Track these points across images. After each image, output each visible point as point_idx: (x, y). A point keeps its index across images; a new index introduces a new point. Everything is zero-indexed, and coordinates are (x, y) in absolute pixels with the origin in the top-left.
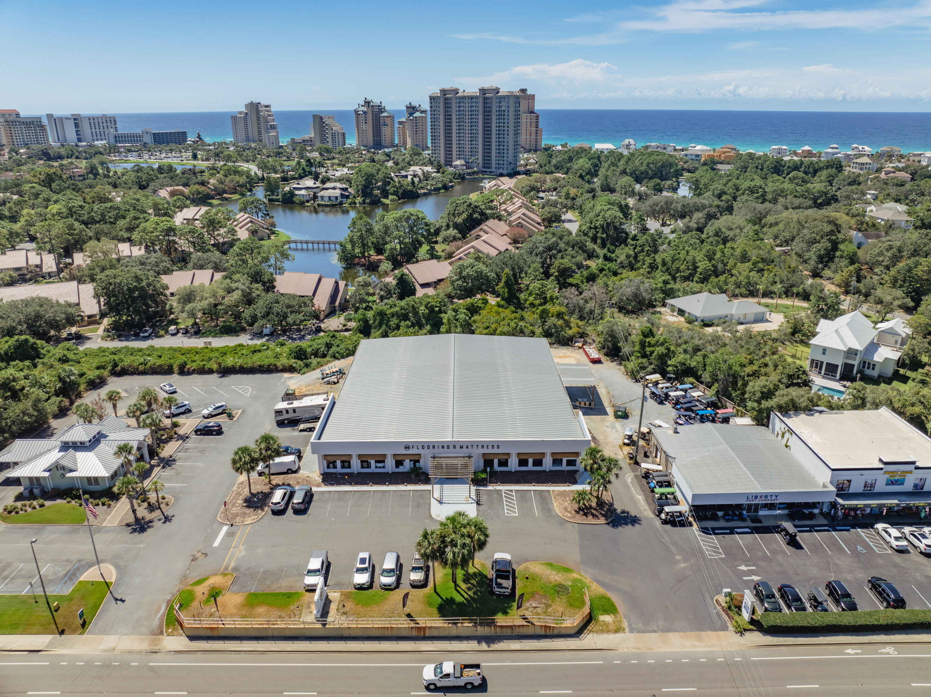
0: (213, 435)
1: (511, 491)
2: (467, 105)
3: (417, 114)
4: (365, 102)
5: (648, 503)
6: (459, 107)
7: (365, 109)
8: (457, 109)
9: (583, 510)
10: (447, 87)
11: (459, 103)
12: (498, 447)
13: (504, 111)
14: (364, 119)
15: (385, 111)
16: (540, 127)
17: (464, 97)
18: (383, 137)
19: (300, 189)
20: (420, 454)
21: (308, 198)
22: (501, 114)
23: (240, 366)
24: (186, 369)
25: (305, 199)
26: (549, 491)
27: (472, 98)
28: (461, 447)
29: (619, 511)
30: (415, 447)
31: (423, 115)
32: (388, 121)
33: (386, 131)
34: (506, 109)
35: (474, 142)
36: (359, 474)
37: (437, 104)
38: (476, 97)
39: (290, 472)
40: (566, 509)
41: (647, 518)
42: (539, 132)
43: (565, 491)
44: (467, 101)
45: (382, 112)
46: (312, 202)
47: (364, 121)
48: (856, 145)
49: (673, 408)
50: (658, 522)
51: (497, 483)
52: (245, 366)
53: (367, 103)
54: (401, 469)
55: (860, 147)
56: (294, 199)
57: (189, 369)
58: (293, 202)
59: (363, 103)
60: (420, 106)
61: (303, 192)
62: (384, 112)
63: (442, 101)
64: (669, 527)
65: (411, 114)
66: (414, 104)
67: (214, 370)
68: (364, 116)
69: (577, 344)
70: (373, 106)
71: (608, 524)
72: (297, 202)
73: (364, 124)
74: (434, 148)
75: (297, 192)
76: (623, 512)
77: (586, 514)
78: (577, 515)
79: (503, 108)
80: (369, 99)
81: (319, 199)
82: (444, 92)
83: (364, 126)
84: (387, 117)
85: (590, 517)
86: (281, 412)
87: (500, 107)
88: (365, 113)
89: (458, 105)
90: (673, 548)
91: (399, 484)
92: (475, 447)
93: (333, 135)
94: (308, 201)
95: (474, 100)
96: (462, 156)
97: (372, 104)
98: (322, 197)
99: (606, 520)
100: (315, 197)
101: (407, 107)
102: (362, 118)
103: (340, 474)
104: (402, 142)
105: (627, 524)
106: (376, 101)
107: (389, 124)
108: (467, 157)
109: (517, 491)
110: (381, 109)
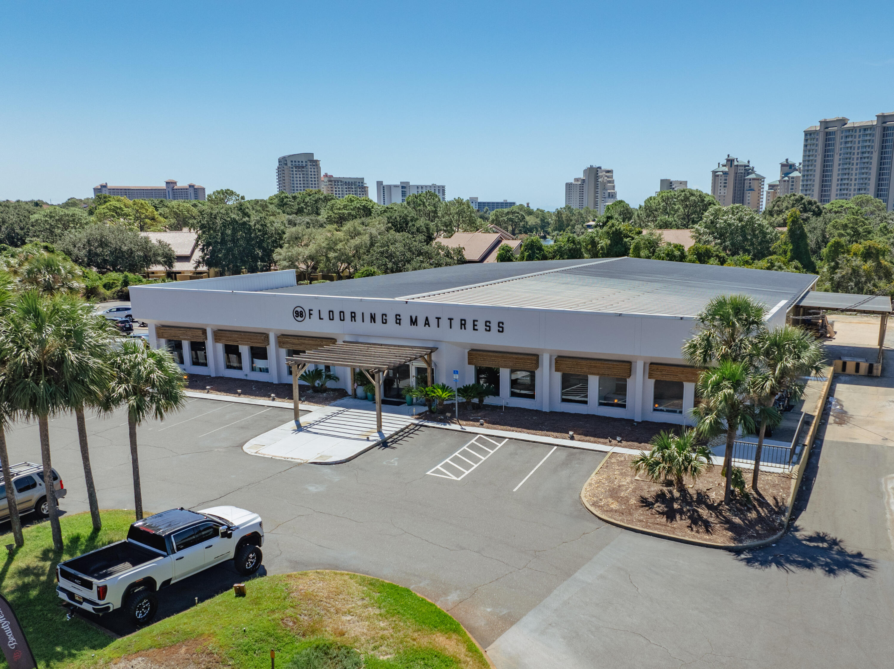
2: (858, 139)
6: (845, 143)
7: (726, 169)
8: (843, 146)
10: (831, 117)
11: (846, 137)
14: (723, 181)
17: (854, 129)
27: (865, 128)
32: (755, 184)
33: (751, 197)
37: (815, 141)
38: (871, 128)
44: (858, 134)
45: (749, 174)
47: (723, 185)
53: (730, 161)
62: (751, 173)
63: (821, 137)
65: (787, 174)
82: (826, 124)
83: (723, 190)
84: (754, 179)
89: (843, 140)
95: (868, 132)
97: (736, 163)
106: (742, 160)
107: (756, 188)
110: (747, 170)
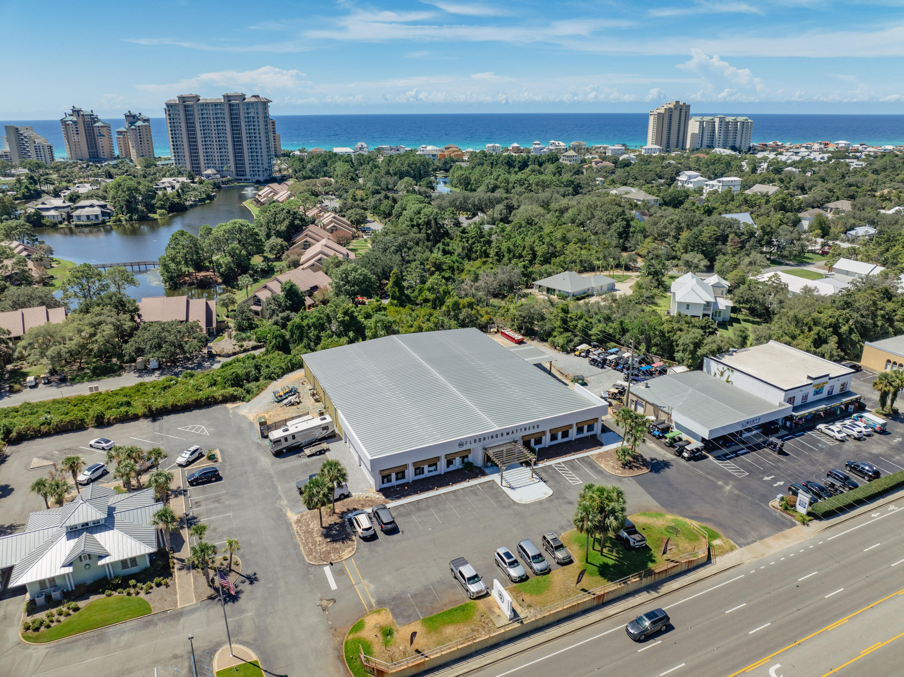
0: (212, 482)
1: (559, 464)
2: (211, 112)
3: (139, 123)
4: (74, 111)
5: (662, 448)
6: (202, 114)
7: (75, 119)
8: (201, 116)
9: (626, 465)
10: (186, 93)
11: (202, 110)
12: (538, 426)
13: (253, 117)
14: (74, 129)
15: (99, 121)
16: (277, 133)
17: (207, 104)
18: (101, 148)
19: (48, 209)
20: (470, 449)
21: (60, 219)
22: (250, 121)
23: (172, 405)
24: (106, 420)
25: (56, 220)
26: (588, 457)
27: (216, 105)
28: (508, 434)
29: (648, 460)
30: (468, 443)
31: (146, 124)
32: (104, 131)
33: (102, 142)
34: (256, 116)
35: (223, 150)
36: (414, 482)
37: (176, 112)
38: (221, 104)
39: (342, 497)
40: (613, 467)
41: (673, 460)
42: (276, 138)
43: (600, 453)
44: (210, 108)
45: (95, 122)
46: (66, 223)
47: (75, 132)
48: (553, 141)
49: (615, 369)
50: (683, 461)
51: (543, 460)
52: (179, 404)
53: (76, 112)
54: (452, 468)
55: (557, 143)
56: (43, 221)
57: (109, 419)
58: (43, 225)
59: (71, 112)
60: (140, 114)
61: (52, 213)
62: (97, 121)
63: (181, 109)
64: (692, 462)
65: (132, 123)
66: (134, 112)
67: (140, 414)
68: (74, 126)
69: (492, 330)
70: (83, 115)
71: (650, 471)
72: (48, 224)
73: (76, 136)
74: (177, 158)
75: (44, 213)
76: (652, 460)
77: (630, 468)
78: (625, 470)
79: (252, 115)
80: (78, 107)
81: (75, 219)
82: (183, 99)
83: (76, 138)
84: (102, 127)
85: (636, 469)
86: (280, 441)
87: (248, 113)
88: (75, 123)
89: (200, 112)
90: (710, 478)
91: (460, 481)
92: (519, 430)
93: (37, 149)
94: (61, 223)
95: (219, 107)
96: (211, 165)
97: (82, 113)
98: (79, 217)
99: (648, 468)
100: (69, 217)
101: (127, 116)
102: (72, 129)
103: (398, 486)
104: (124, 153)
105: (663, 468)
106: (86, 109)
107: (106, 134)
108: (217, 165)
109: (564, 462)
110: (93, 119)
